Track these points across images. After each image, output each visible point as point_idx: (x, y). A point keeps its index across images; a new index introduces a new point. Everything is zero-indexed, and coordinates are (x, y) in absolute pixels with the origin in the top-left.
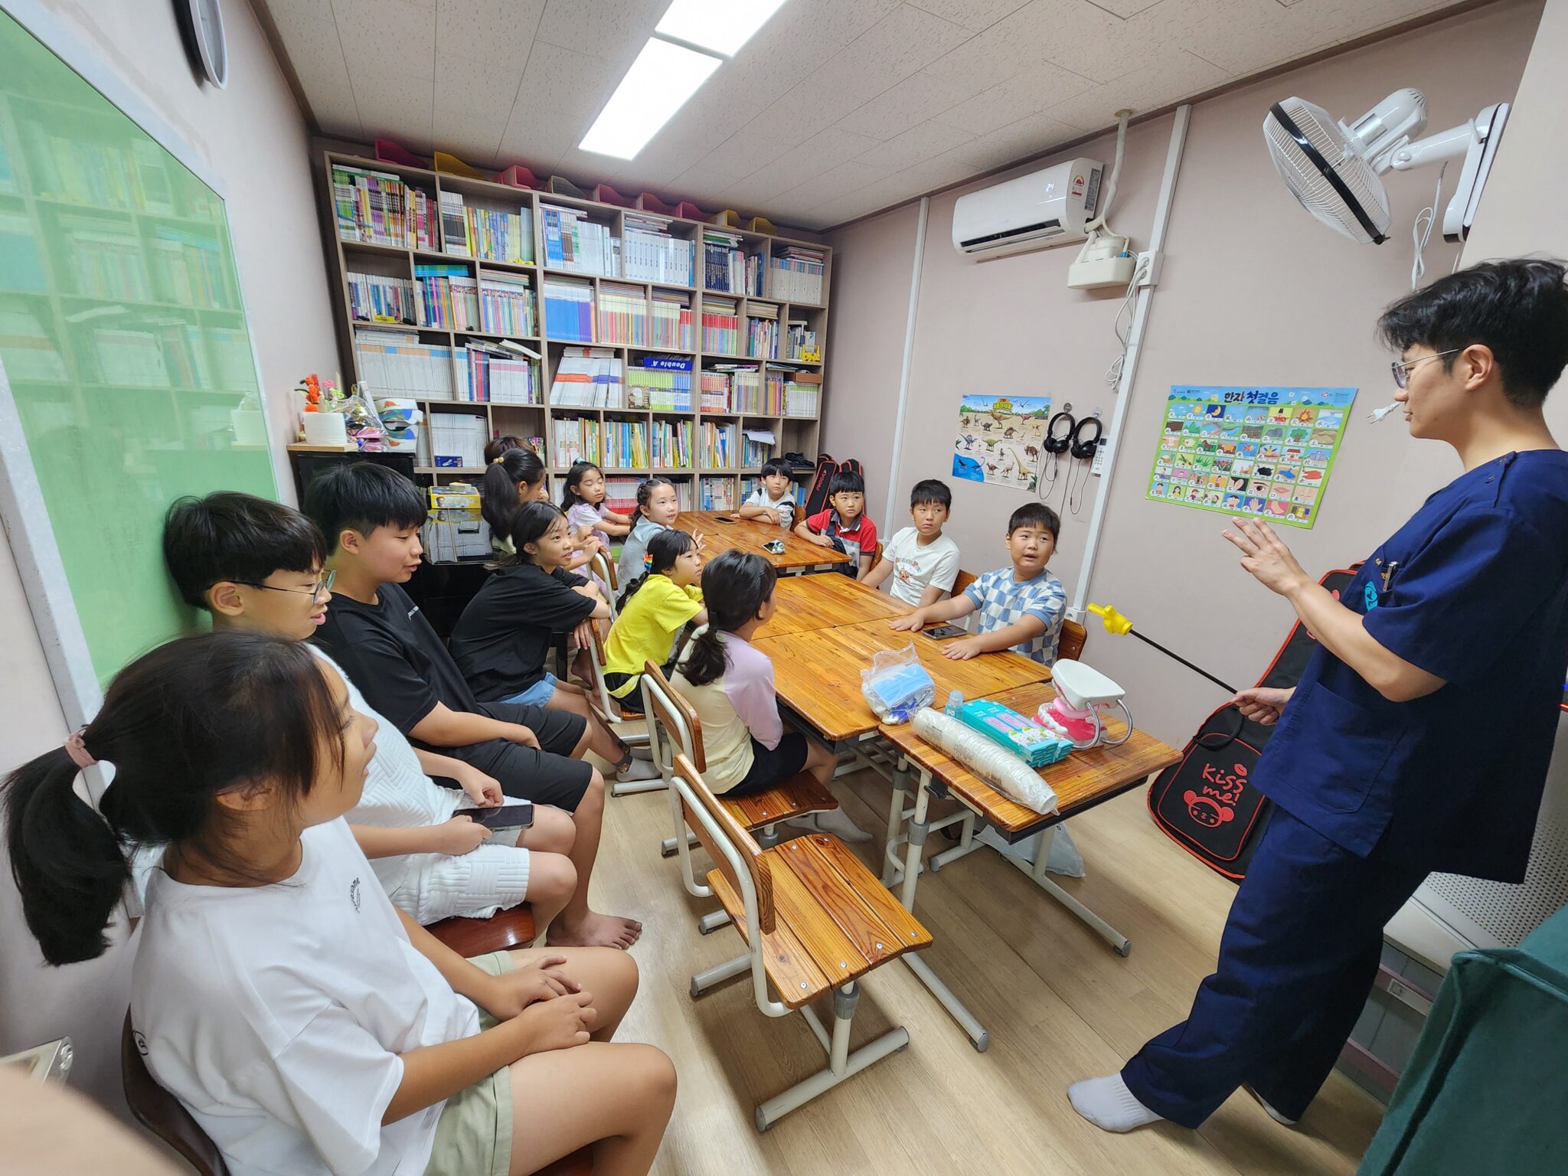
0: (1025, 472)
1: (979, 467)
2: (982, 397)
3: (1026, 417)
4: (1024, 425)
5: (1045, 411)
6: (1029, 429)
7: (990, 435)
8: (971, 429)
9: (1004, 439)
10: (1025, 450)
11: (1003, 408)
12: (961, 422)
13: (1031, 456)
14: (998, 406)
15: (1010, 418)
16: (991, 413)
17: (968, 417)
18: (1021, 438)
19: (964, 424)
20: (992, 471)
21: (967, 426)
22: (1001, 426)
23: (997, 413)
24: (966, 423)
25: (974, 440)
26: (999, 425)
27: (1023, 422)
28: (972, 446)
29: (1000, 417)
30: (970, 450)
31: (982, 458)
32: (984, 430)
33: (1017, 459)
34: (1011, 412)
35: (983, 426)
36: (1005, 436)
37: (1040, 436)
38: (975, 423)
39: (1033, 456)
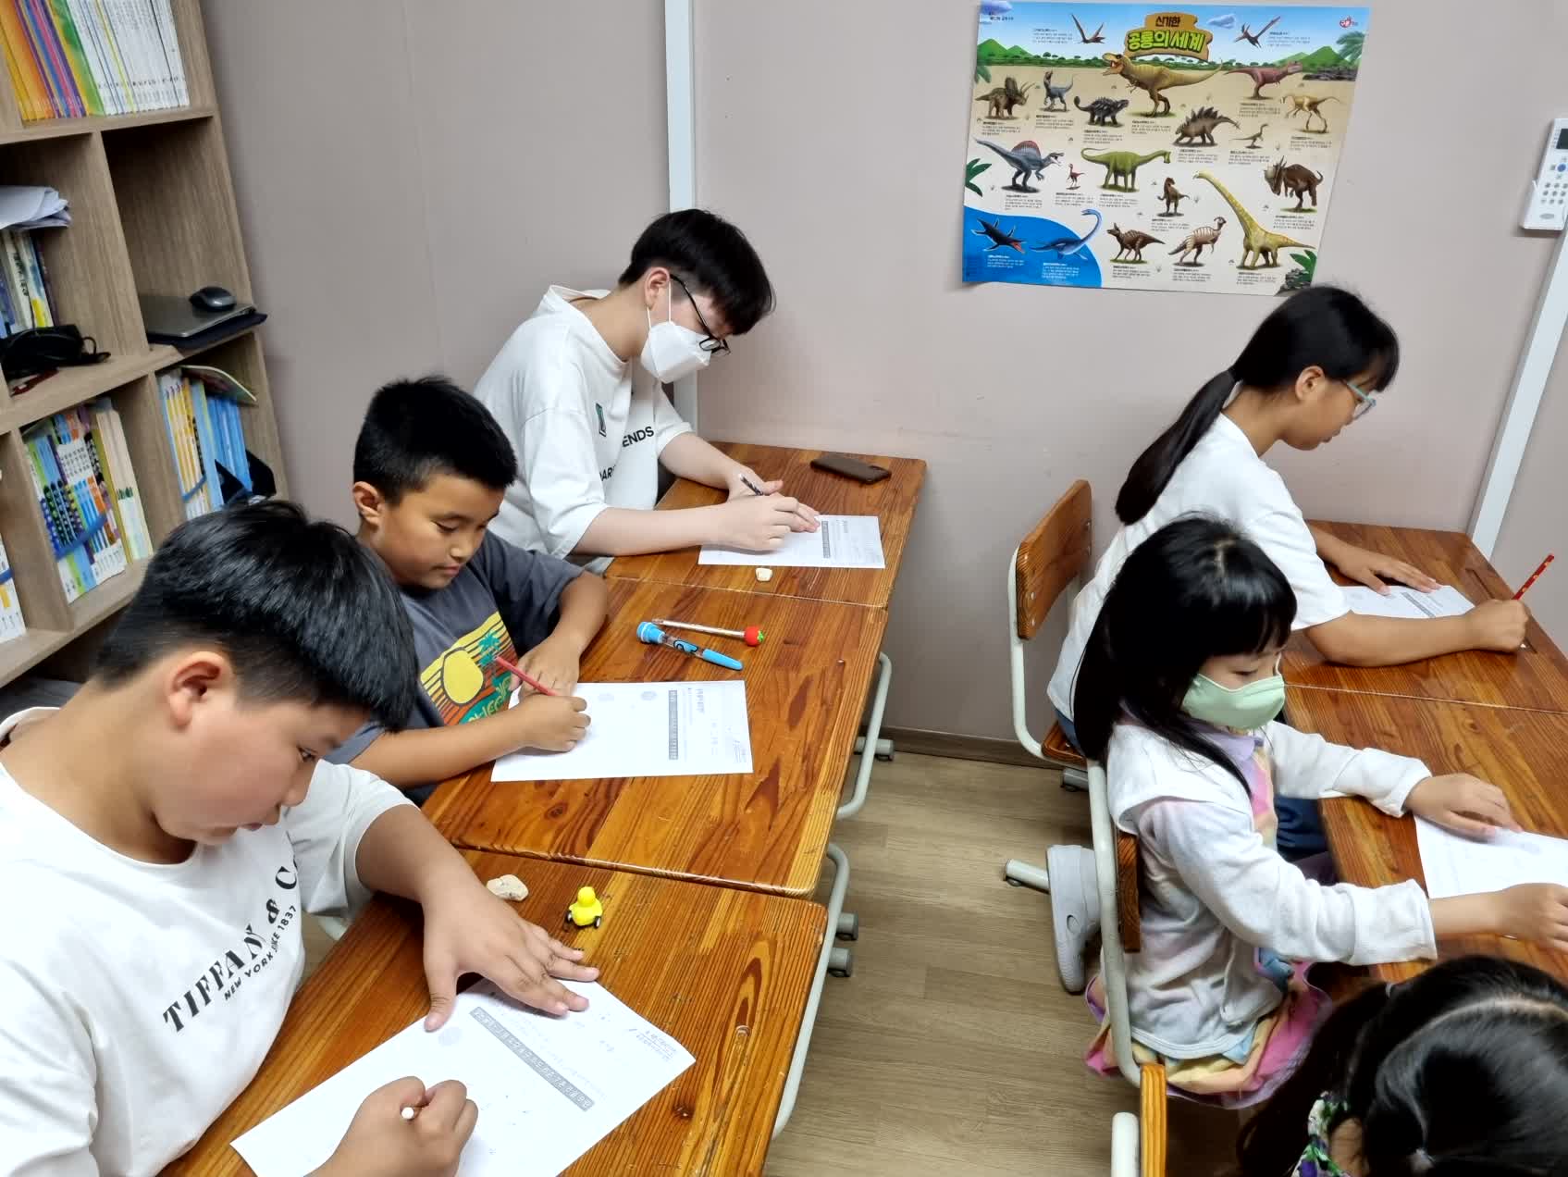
0: (1269, 242)
1: (1073, 241)
3: (1267, 76)
4: (1261, 102)
5: (1345, 52)
6: (1283, 113)
7: (1119, 138)
8: (1033, 120)
9: (1178, 149)
10: (1268, 179)
11: (1169, 46)
12: (985, 98)
13: (1291, 195)
14: (1147, 40)
15: (1202, 80)
16: (1117, 64)
17: (1014, 83)
18: (1249, 143)
19: (997, 106)
20: (1133, 252)
21: (1010, 112)
22: (1161, 107)
23: (1144, 67)
24: (1003, 101)
25: (1048, 159)
26: (1157, 105)
27: (1257, 89)
28: (1040, 177)
29: (1159, 77)
30: (1035, 191)
31: (1088, 213)
32: (1092, 122)
33: (1233, 205)
34: (1201, 61)
35: (1085, 109)
36: (1181, 138)
37: (1324, 132)
38: (1049, 99)
39: (1300, 195)
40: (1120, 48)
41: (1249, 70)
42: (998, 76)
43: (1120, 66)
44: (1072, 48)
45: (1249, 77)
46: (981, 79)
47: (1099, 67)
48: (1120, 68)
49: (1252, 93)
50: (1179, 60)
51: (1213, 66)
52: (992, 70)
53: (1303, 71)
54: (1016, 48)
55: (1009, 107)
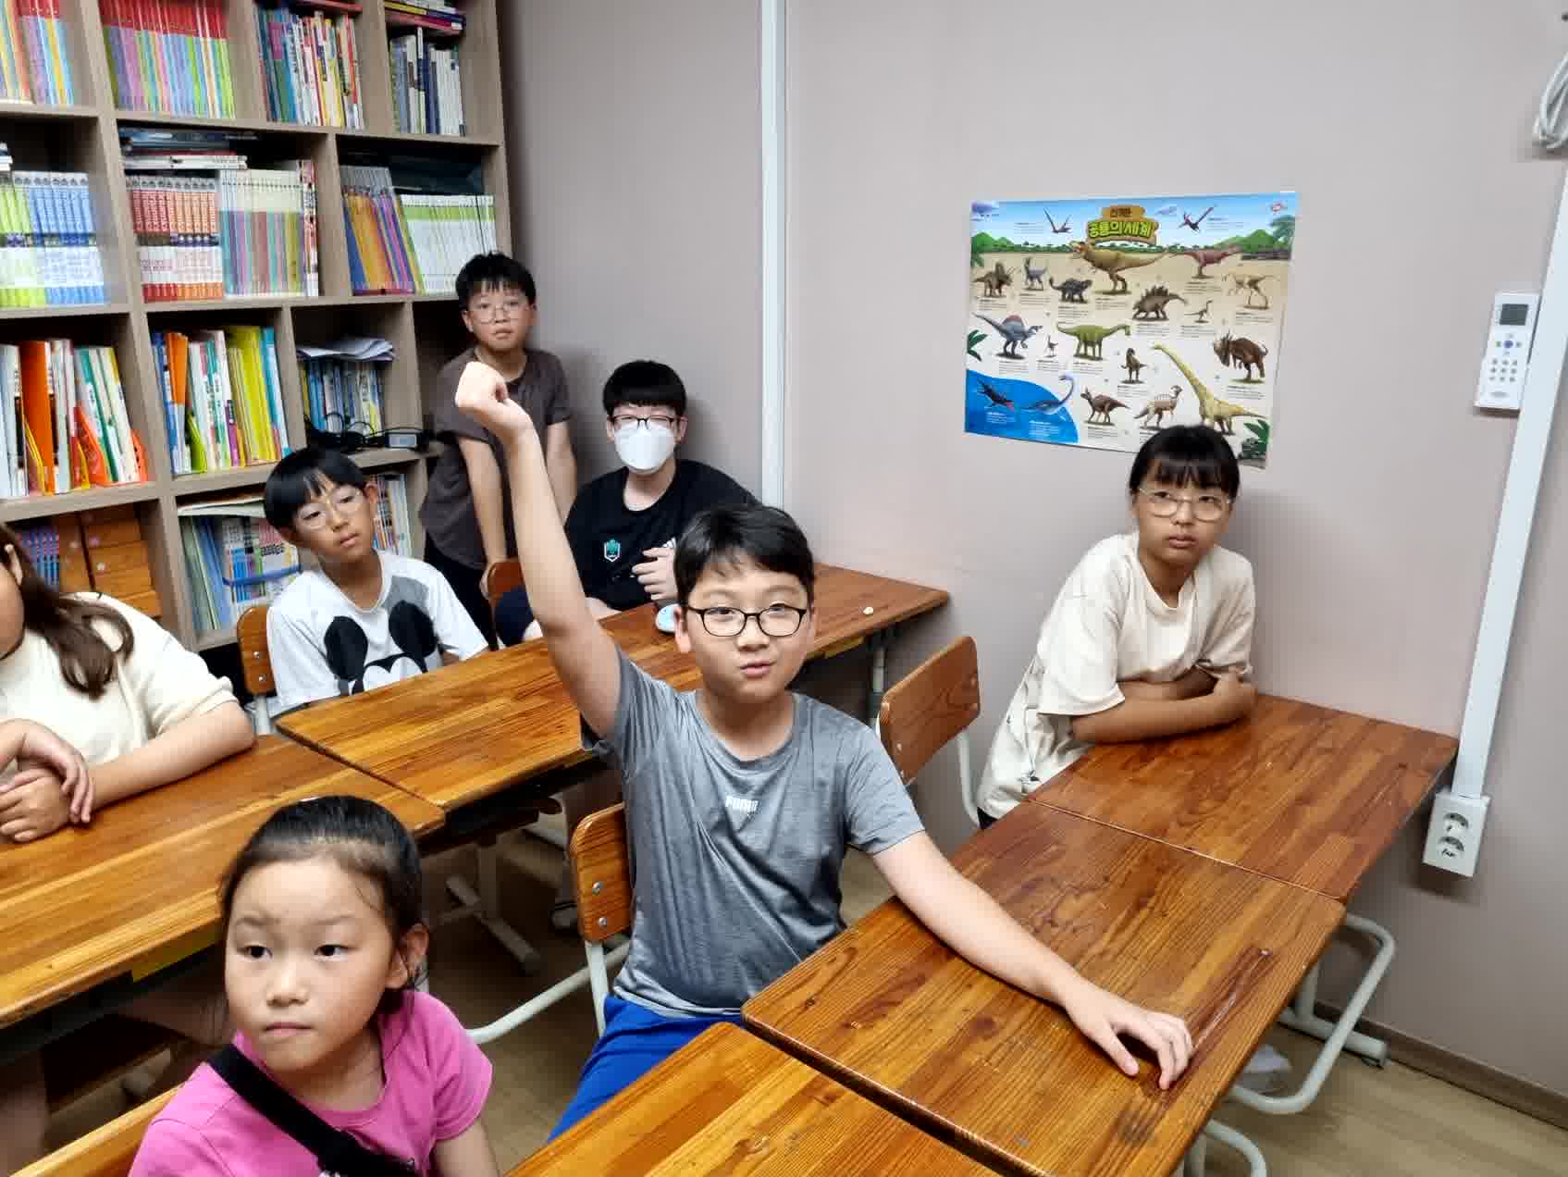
0: (1224, 411)
1: (1055, 403)
2: (1046, 207)
3: (1209, 257)
4: (1205, 280)
5: (1278, 234)
6: (1226, 291)
7: (1086, 313)
8: (1018, 298)
9: (1136, 322)
10: (1217, 351)
11: (1124, 234)
12: (978, 280)
13: (1240, 367)
14: (1104, 229)
15: (1153, 261)
16: (1081, 250)
17: (1002, 268)
18: (1198, 317)
19: (991, 287)
20: (1103, 415)
21: (1000, 292)
22: (1120, 286)
23: (1104, 250)
24: (995, 282)
25: (1030, 331)
26: (1116, 284)
27: (1201, 268)
28: (1025, 346)
29: (1117, 259)
30: (1020, 358)
31: (1064, 378)
32: (1064, 299)
33: (1188, 376)
34: (1151, 245)
35: (1058, 289)
36: (1138, 313)
37: (1266, 308)
38: (1029, 282)
39: (1247, 366)
40: (1083, 237)
41: (1192, 252)
42: (991, 261)
43: (1084, 252)
44: (1045, 238)
45: (1192, 258)
46: (976, 265)
47: (1067, 252)
48: (1083, 254)
49: (1195, 272)
50: (1132, 245)
51: (1161, 250)
52: (984, 256)
53: (1242, 251)
54: (1003, 238)
55: (999, 287)
